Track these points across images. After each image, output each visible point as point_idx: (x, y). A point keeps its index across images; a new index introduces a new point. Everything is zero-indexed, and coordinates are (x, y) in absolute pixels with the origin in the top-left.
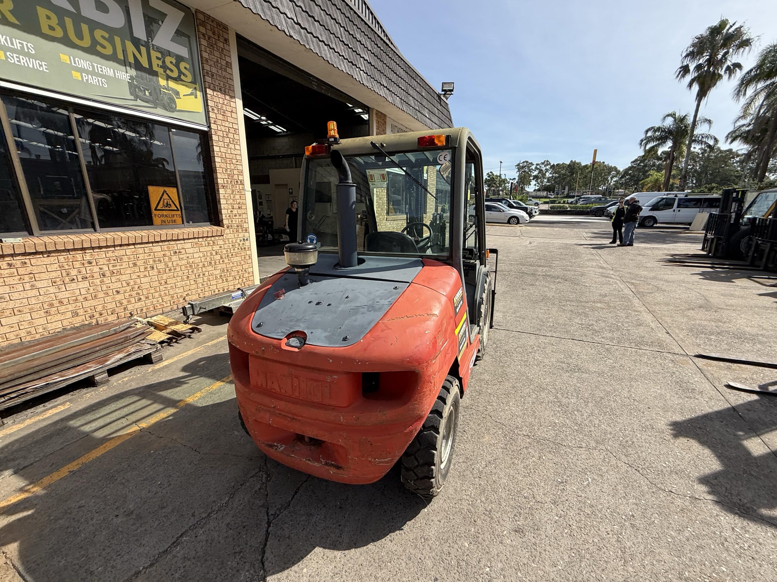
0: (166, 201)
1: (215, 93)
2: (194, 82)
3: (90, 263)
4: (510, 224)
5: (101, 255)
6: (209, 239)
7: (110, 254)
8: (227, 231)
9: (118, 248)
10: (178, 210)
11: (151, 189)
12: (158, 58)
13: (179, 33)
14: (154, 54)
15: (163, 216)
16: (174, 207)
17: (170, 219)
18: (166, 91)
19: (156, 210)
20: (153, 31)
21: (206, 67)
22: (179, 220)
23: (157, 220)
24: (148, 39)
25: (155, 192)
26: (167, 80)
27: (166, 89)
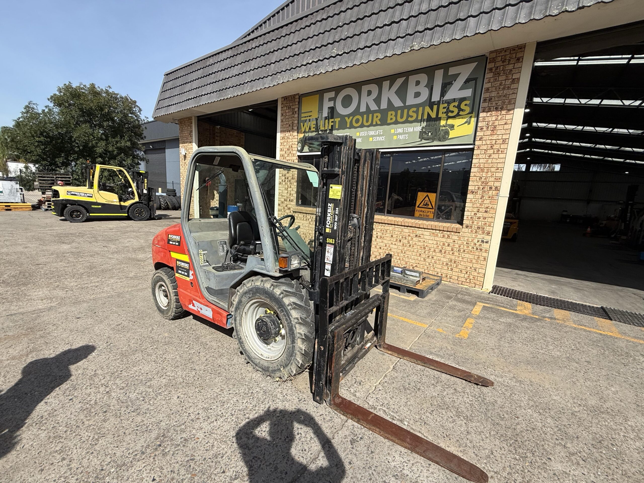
0: (426, 202)
1: (489, 114)
2: (470, 112)
6: (445, 233)
8: (465, 230)
10: (433, 208)
11: (419, 194)
12: (444, 108)
13: (467, 81)
14: (442, 106)
15: (421, 211)
16: (430, 207)
17: (425, 214)
18: (443, 128)
19: (418, 207)
20: (446, 91)
21: (487, 95)
22: (431, 216)
23: (417, 214)
24: (440, 98)
25: (421, 196)
26: (447, 120)
27: (444, 127)
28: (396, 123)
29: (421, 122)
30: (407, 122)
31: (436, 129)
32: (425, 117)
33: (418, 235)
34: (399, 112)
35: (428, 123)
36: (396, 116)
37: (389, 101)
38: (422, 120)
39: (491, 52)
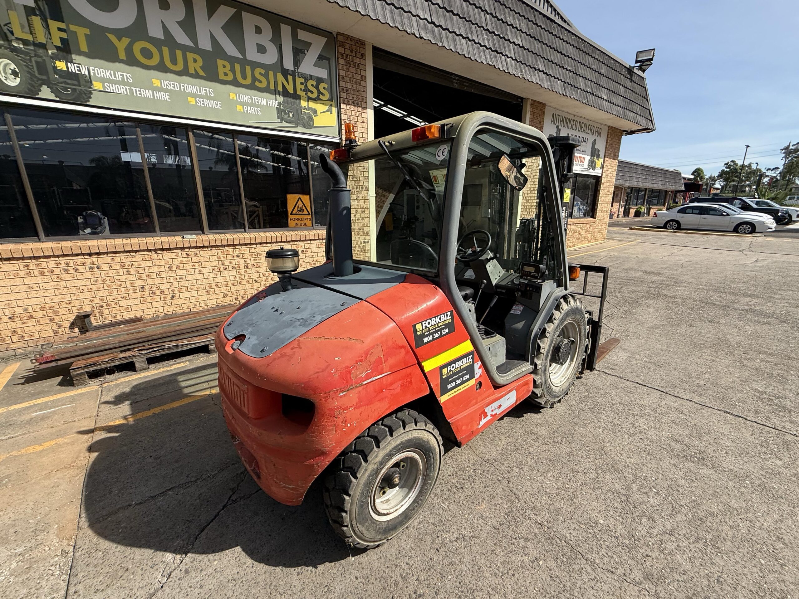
0: (300, 206)
1: (348, 107)
2: (331, 100)
3: (238, 256)
4: (738, 232)
5: (246, 250)
7: (253, 250)
9: (259, 245)
10: (309, 214)
11: (289, 196)
12: (302, 83)
13: (321, 57)
14: (299, 80)
15: (296, 219)
16: (306, 212)
17: (302, 222)
18: (306, 111)
19: (291, 214)
20: (299, 60)
21: (343, 84)
22: (309, 223)
23: (291, 223)
24: (295, 68)
25: (292, 199)
26: (308, 101)
27: (306, 109)
28: (235, 83)
29: (275, 94)
30: (252, 87)
31: (297, 110)
32: (280, 89)
33: (304, 250)
34: (237, 66)
35: (286, 98)
36: (233, 70)
37: (214, 40)
38: (277, 92)
39: (338, 34)
